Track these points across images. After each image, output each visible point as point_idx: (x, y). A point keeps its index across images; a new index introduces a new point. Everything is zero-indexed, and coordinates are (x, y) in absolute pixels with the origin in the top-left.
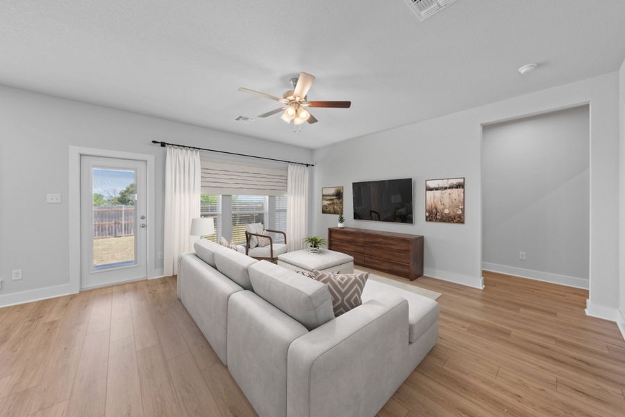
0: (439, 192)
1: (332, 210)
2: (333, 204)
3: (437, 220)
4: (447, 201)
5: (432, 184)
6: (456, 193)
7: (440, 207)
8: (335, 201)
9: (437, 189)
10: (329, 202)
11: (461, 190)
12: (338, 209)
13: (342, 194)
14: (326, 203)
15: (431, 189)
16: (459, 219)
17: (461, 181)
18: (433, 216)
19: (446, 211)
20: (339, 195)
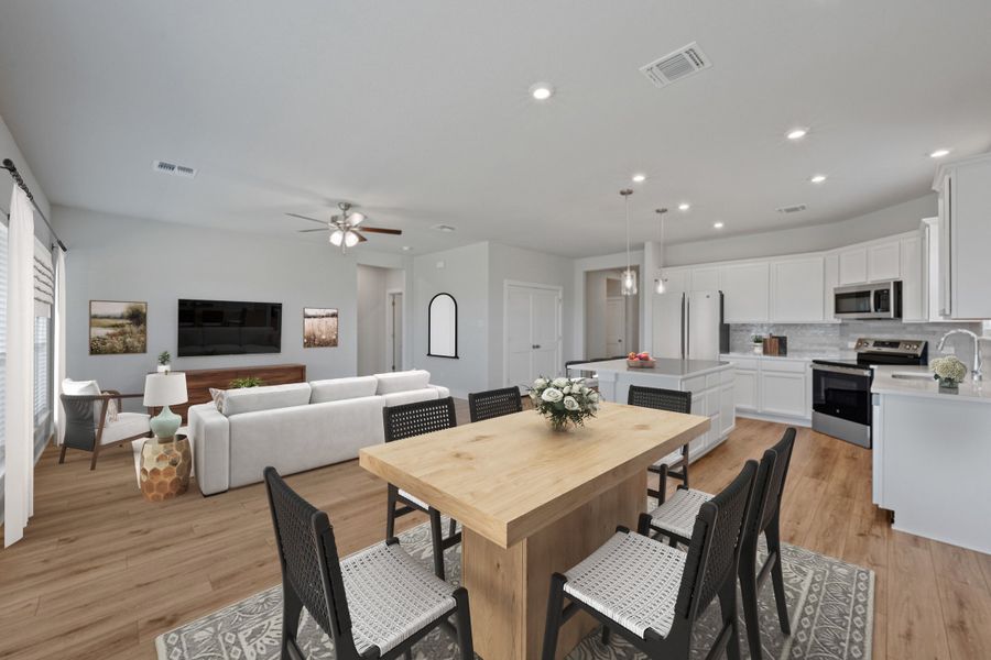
0: (316, 320)
1: (118, 345)
2: (123, 333)
3: (315, 345)
4: (324, 328)
5: (309, 312)
6: (332, 321)
7: (317, 333)
8: (127, 328)
9: (315, 317)
10: (111, 331)
11: (335, 319)
12: (136, 344)
13: (145, 315)
14: (101, 332)
15: (309, 317)
16: (334, 343)
17: (335, 311)
18: (311, 342)
19: (324, 337)
20: (137, 317)
